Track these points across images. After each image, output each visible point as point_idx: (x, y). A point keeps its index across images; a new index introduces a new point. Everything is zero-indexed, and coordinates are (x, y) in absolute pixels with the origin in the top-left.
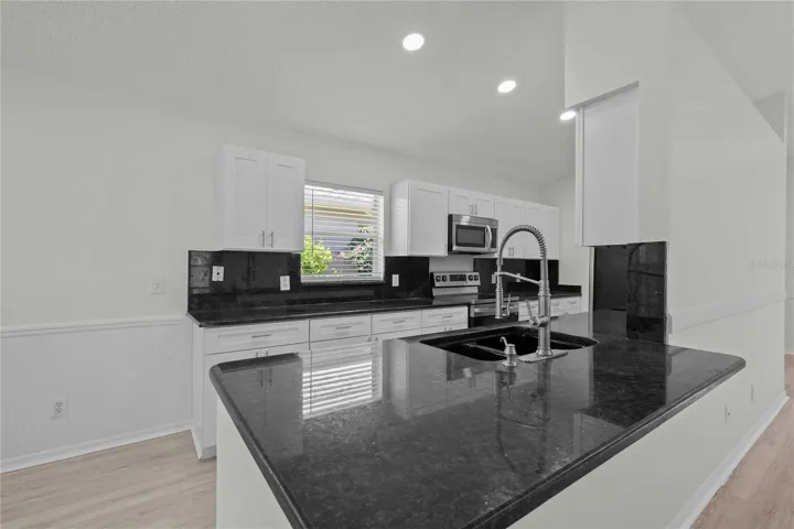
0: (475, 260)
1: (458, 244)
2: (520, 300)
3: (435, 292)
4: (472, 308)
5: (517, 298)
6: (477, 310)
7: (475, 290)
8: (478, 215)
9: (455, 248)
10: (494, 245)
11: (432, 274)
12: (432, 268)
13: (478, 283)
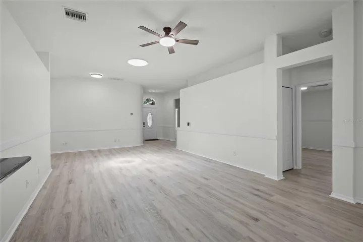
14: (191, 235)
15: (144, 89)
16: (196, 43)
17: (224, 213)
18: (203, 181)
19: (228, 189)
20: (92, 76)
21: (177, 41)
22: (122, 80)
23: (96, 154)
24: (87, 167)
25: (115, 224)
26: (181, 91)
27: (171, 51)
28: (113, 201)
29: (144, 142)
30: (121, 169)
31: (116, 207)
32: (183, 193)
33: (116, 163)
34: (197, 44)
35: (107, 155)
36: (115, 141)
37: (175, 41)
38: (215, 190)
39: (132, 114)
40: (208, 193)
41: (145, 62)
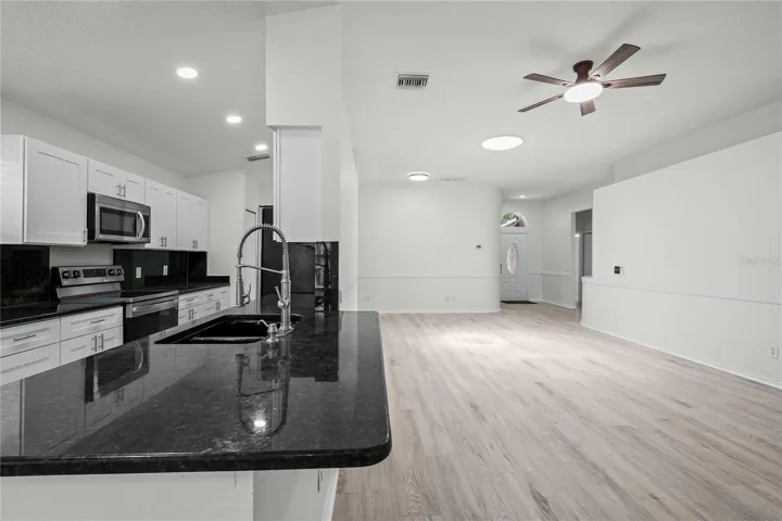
0: (115, 250)
1: (102, 232)
2: (180, 294)
3: (61, 293)
4: (129, 307)
5: (177, 292)
6: (135, 309)
7: (118, 287)
8: (127, 199)
9: (99, 236)
10: (147, 234)
11: (56, 270)
12: (54, 261)
13: (122, 278)
14: (668, 512)
15: (505, 195)
16: (656, 80)
17: (757, 491)
18: (677, 408)
19: (761, 440)
20: (412, 178)
21: (607, 85)
22: (462, 179)
23: (418, 320)
24: (410, 341)
25: (492, 447)
26: (595, 192)
27: (587, 109)
28: (475, 407)
29: (501, 307)
30: (471, 354)
31: (482, 418)
32: (623, 422)
33: (458, 340)
34: (658, 83)
35: (436, 325)
36: (447, 300)
37: (601, 87)
38: (716, 433)
39: (479, 247)
40: (694, 435)
41: (516, 138)
